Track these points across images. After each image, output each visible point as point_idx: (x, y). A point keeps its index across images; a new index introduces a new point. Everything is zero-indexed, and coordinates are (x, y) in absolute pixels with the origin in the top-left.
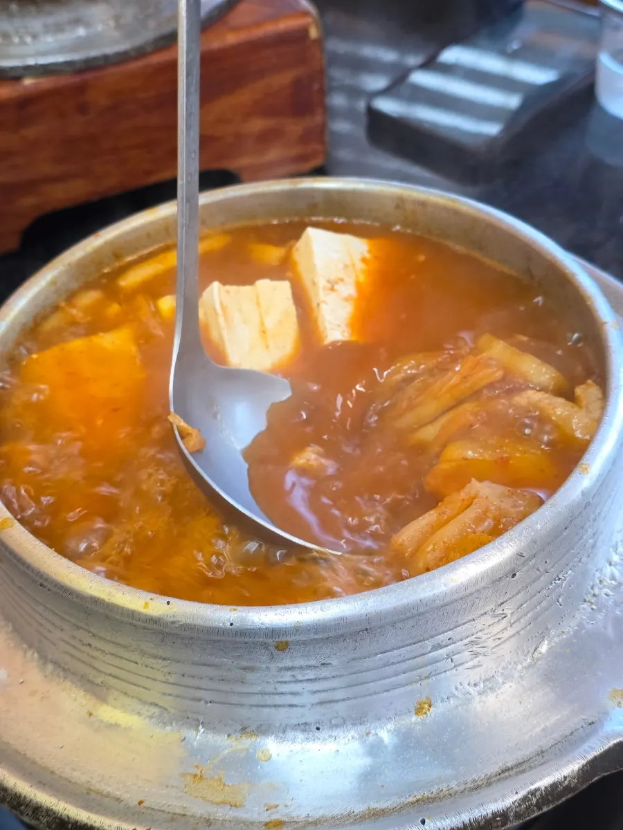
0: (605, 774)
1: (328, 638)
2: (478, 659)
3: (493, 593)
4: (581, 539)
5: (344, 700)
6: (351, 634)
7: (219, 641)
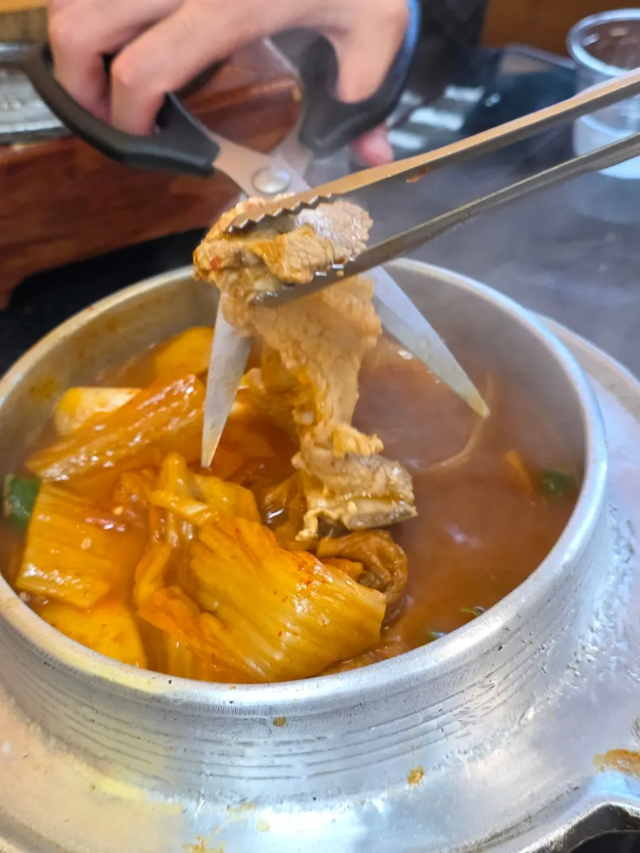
0: (590, 838)
1: (323, 714)
2: (467, 728)
3: (480, 666)
4: (564, 609)
5: (339, 771)
6: (346, 709)
7: (219, 718)
